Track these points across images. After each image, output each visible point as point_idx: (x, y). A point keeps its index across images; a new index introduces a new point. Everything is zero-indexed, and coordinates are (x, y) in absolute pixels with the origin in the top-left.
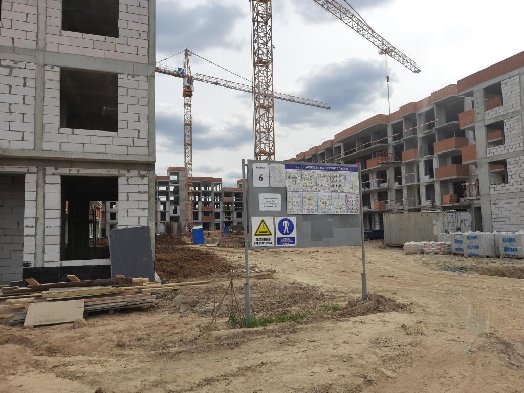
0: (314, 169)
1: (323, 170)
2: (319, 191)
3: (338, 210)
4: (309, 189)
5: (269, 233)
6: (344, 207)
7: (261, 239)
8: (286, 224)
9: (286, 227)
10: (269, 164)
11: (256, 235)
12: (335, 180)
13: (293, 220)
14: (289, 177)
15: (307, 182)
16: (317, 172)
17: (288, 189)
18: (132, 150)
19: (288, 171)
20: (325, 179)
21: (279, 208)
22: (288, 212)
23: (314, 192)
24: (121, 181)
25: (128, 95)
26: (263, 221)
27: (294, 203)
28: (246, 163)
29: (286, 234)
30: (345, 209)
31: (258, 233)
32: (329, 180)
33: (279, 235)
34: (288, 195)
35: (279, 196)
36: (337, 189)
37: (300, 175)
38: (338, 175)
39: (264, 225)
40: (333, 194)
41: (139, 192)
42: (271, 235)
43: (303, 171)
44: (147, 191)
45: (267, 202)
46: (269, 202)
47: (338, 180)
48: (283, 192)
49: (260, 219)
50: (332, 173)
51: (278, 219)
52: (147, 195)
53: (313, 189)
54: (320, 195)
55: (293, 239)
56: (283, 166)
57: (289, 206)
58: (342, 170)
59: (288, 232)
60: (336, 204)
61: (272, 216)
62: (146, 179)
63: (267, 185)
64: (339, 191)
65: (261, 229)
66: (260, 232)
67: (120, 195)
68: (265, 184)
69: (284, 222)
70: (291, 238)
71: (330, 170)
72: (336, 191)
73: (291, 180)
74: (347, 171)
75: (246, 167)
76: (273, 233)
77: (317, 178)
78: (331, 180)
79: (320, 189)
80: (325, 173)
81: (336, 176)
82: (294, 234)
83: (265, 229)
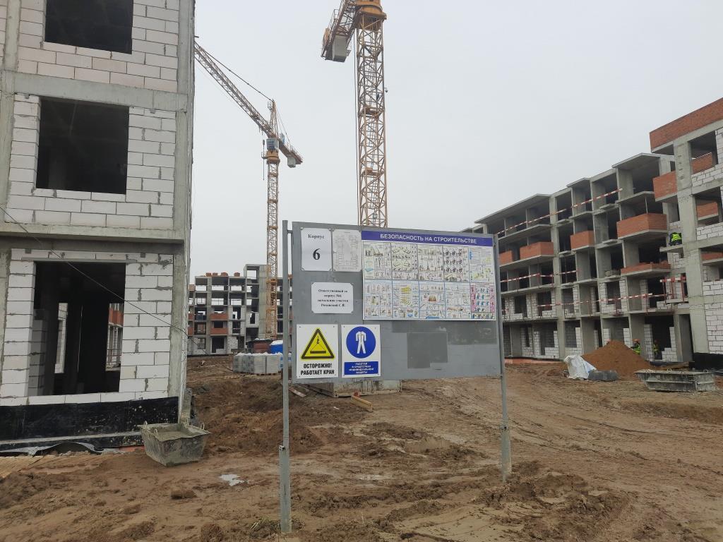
0: (413, 241)
1: (430, 242)
2: (422, 279)
3: (457, 313)
4: (405, 275)
5: (328, 354)
6: (467, 308)
7: (315, 366)
8: (361, 337)
9: (361, 344)
10: (331, 231)
11: (303, 357)
12: (451, 259)
13: (375, 330)
14: (368, 254)
15: (401, 263)
16: (420, 245)
17: (365, 274)
18: (147, 223)
19: (367, 242)
20: (434, 257)
21: (349, 309)
22: (366, 316)
23: (413, 280)
24: (130, 270)
25: (143, 139)
26: (318, 331)
27: (377, 300)
28: (290, 228)
29: (361, 355)
30: (469, 311)
31: (308, 354)
32: (441, 260)
33: (348, 357)
34: (365, 286)
35: (349, 287)
36: (454, 275)
37: (389, 250)
38: (457, 252)
39: (320, 338)
40: (448, 285)
41: (159, 288)
42: (332, 357)
43: (393, 243)
44: (171, 285)
45: (327, 298)
46: (331, 298)
47: (458, 259)
48: (356, 280)
49: (314, 327)
50: (447, 247)
51: (347, 329)
52: (170, 292)
53: (412, 275)
54: (424, 285)
55: (374, 365)
56: (358, 234)
57: (367, 304)
58: (464, 244)
59: (364, 352)
60: (452, 303)
61: (335, 323)
62: (170, 267)
63: (327, 268)
64: (459, 280)
65: (314, 347)
66: (312, 352)
67: (127, 292)
68: (323, 265)
69: (359, 333)
70: (369, 363)
71: (443, 242)
72: (453, 280)
73: (373, 259)
74: (473, 244)
75: (289, 235)
76: (336, 353)
77: (420, 257)
78: (445, 260)
79: (424, 275)
80: (434, 247)
81: (454, 253)
82: (375, 356)
83: (321, 347)
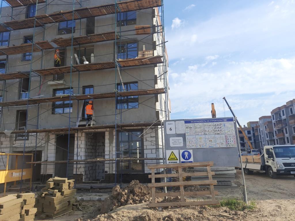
0: (203, 122)
1: (209, 122)
2: (206, 134)
3: (220, 145)
4: (200, 134)
5: (176, 159)
7: (172, 162)
8: (186, 154)
9: (186, 156)
10: (175, 122)
12: (217, 127)
13: (191, 151)
15: (198, 130)
16: (205, 123)
17: (186, 134)
19: (186, 124)
20: (210, 127)
21: (182, 145)
22: (187, 147)
23: (203, 135)
26: (172, 152)
27: (191, 142)
29: (187, 159)
30: (225, 144)
31: (170, 159)
32: (213, 128)
33: (182, 160)
34: (186, 138)
35: (181, 138)
36: (219, 132)
37: (194, 126)
38: (219, 124)
39: (173, 155)
40: (216, 136)
42: (177, 160)
43: (195, 124)
45: (174, 142)
46: (176, 142)
47: (219, 127)
48: (184, 136)
49: (171, 151)
50: (215, 123)
51: (181, 151)
53: (203, 133)
54: (207, 136)
56: (184, 122)
57: (188, 143)
58: (222, 121)
59: (188, 158)
60: (218, 141)
61: (178, 149)
63: (174, 133)
64: (220, 134)
66: (171, 158)
69: (185, 153)
70: (190, 162)
71: (213, 122)
72: (218, 134)
73: (188, 129)
74: (225, 121)
76: (178, 158)
77: (205, 127)
78: (215, 127)
82: (192, 159)
83: (174, 157)
